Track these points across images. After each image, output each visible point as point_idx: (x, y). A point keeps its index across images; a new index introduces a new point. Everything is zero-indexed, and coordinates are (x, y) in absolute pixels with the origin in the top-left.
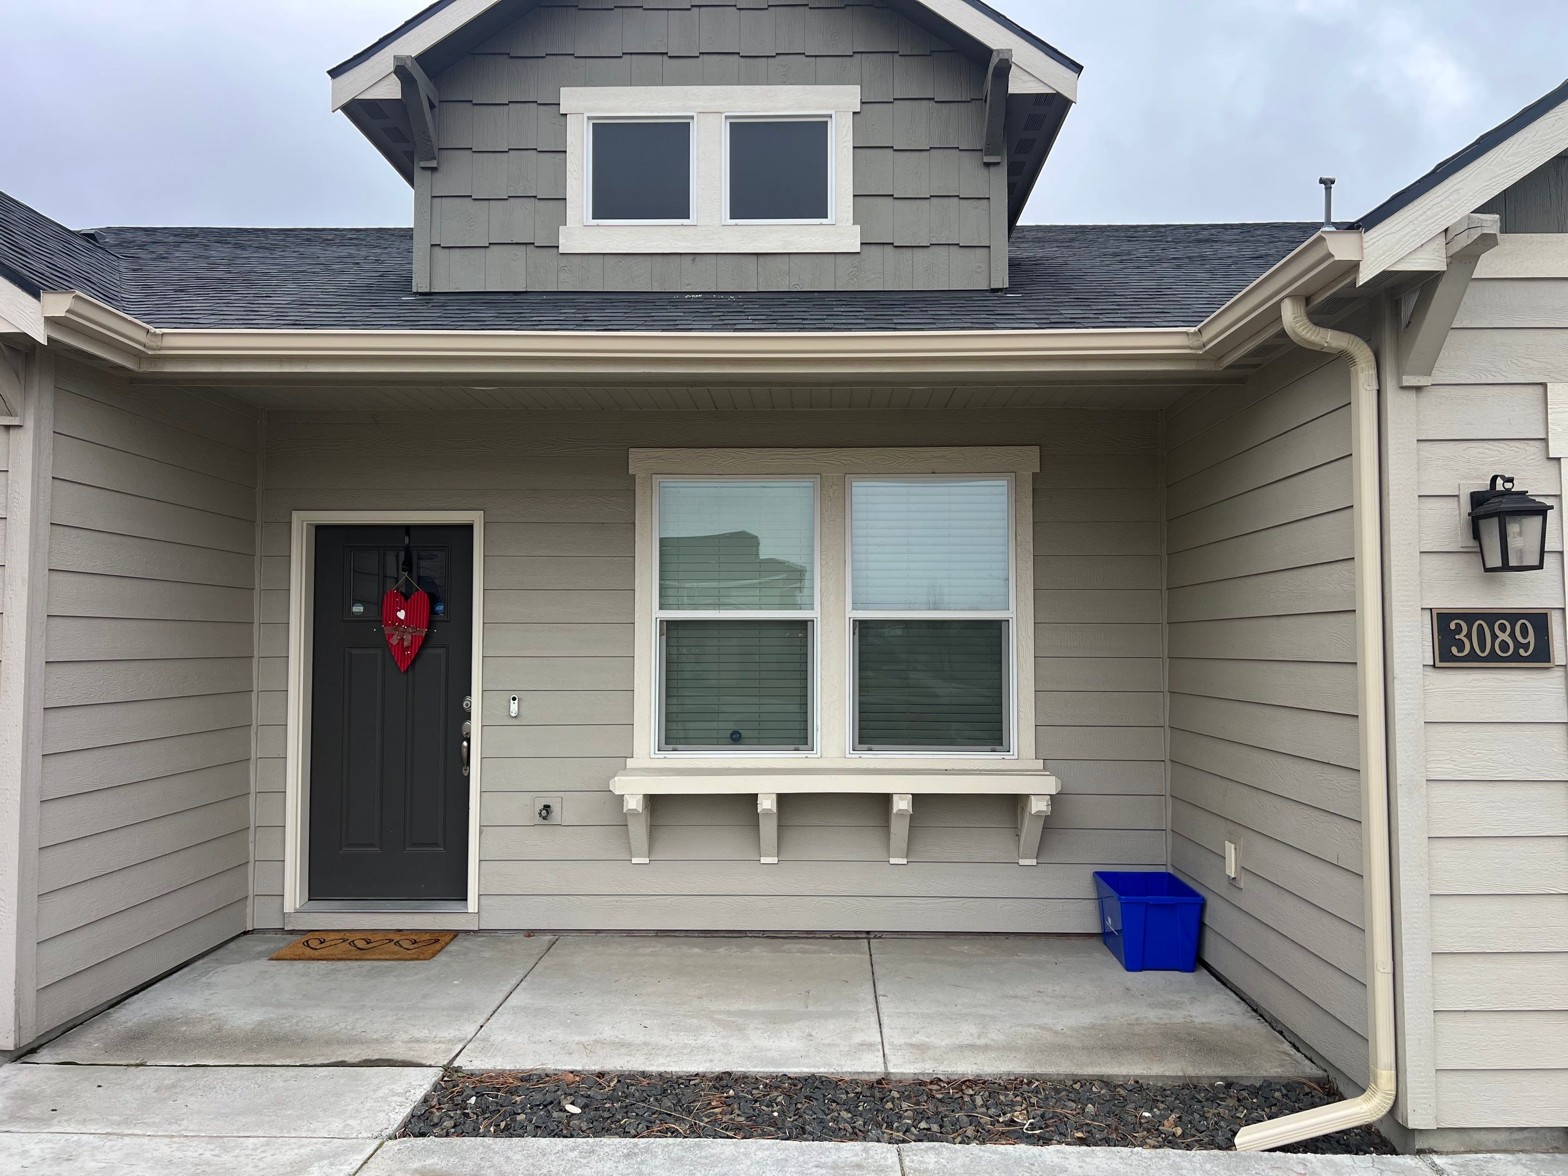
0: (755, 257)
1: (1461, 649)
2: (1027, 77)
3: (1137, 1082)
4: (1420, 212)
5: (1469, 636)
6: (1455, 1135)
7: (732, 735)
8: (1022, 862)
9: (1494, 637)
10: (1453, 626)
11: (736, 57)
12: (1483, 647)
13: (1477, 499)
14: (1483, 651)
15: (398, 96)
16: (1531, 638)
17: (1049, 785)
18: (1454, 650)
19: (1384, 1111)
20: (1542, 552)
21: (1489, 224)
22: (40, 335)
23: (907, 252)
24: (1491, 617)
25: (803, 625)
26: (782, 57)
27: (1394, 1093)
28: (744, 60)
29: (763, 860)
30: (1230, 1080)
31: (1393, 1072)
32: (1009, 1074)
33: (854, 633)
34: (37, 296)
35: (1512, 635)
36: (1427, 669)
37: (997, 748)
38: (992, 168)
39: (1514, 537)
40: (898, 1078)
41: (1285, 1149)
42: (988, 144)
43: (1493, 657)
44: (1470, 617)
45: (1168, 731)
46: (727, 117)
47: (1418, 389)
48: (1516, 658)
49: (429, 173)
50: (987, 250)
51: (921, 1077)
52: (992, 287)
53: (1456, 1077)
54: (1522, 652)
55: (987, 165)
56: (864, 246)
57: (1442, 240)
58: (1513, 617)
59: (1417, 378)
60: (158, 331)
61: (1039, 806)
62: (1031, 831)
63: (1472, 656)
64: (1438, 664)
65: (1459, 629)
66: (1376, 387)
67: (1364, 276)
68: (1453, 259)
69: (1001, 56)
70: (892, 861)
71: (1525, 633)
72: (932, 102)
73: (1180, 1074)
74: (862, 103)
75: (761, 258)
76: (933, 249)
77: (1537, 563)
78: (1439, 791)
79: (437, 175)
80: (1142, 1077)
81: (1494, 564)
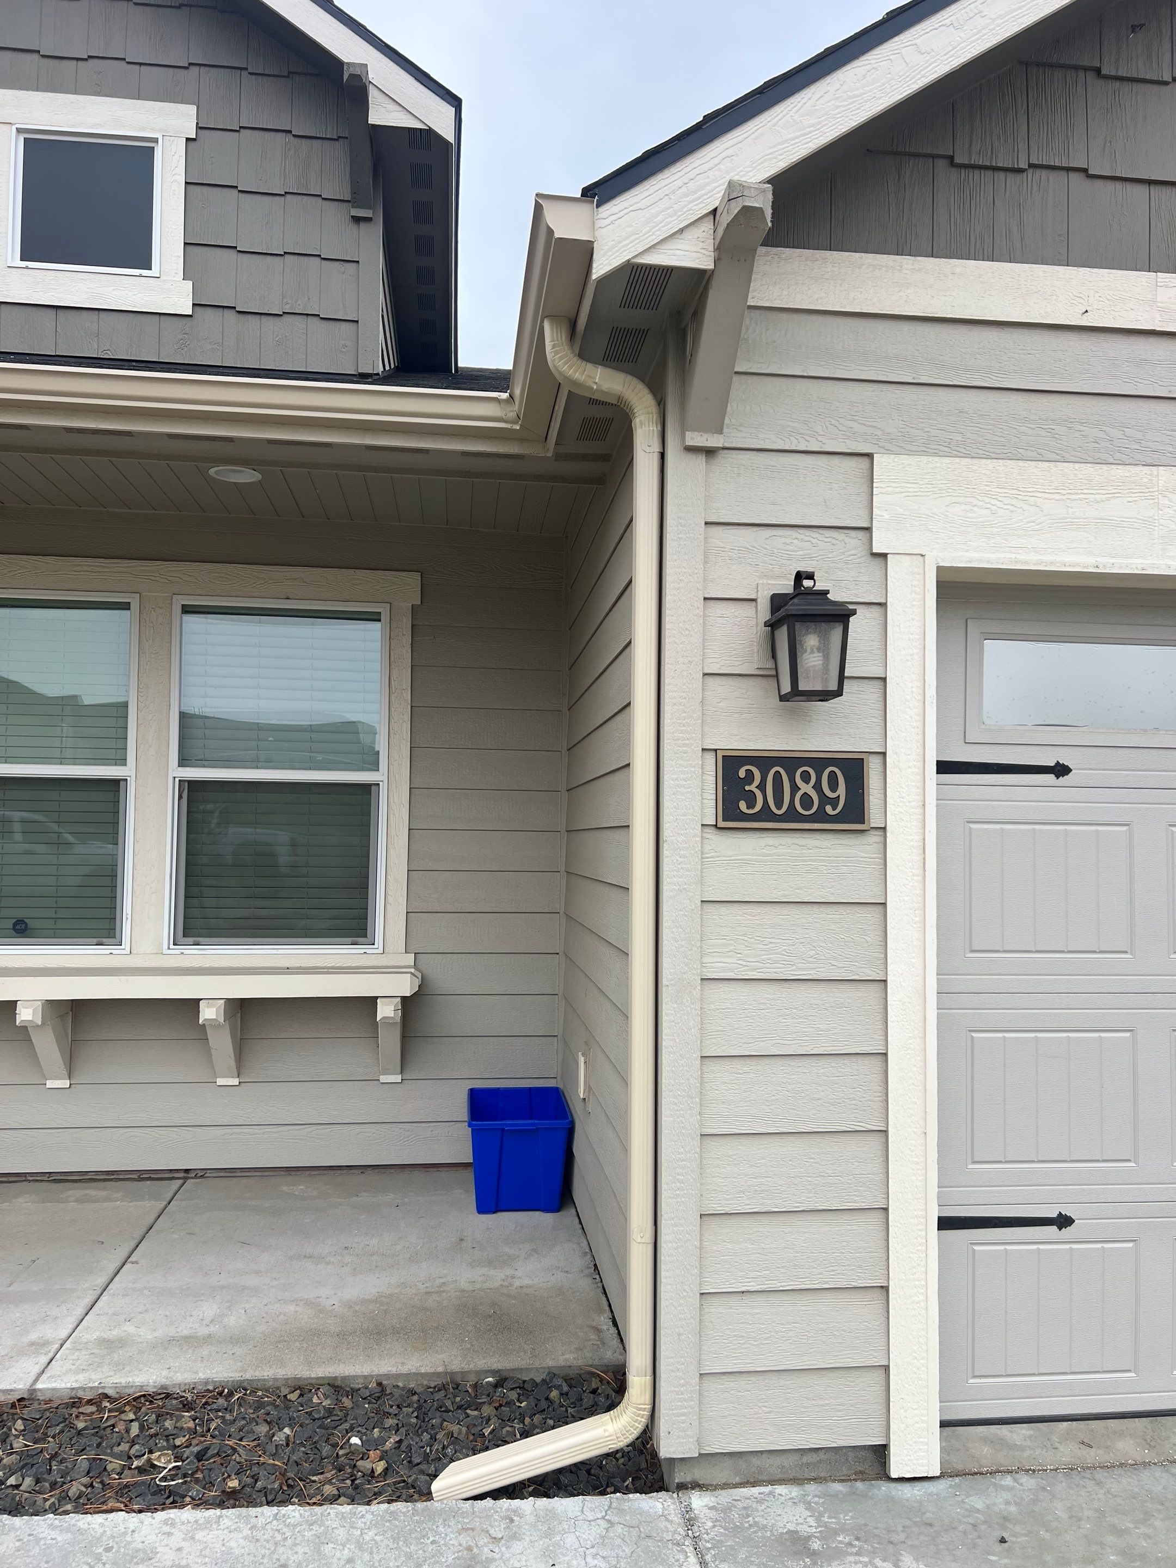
0: (53, 312)
1: (751, 805)
5: (762, 787)
7: (15, 925)
8: (384, 1079)
9: (794, 788)
10: (742, 774)
11: (36, 56)
12: (779, 803)
13: (778, 601)
14: (779, 808)
16: (842, 790)
18: (743, 805)
19: (635, 1433)
20: (842, 671)
21: (753, 193)
23: (253, 321)
24: (791, 762)
25: (115, 785)
26: (95, 61)
27: (649, 1407)
28: (46, 61)
29: (50, 1084)
30: (505, 1374)
31: (649, 1379)
33: (180, 797)
35: (818, 787)
36: (707, 830)
37: (360, 940)
38: (362, 225)
39: (812, 652)
40: (47, 1397)
42: (353, 193)
43: (792, 815)
44: (764, 762)
45: (564, 919)
46: (19, 131)
47: (710, 452)
48: (821, 816)
50: (355, 324)
51: (80, 1394)
52: (360, 371)
53: (728, 1383)
54: (829, 809)
55: (357, 220)
56: (197, 308)
57: (708, 226)
58: (819, 763)
59: (705, 436)
61: (386, 1011)
62: (390, 1041)
63: (766, 814)
64: (721, 824)
65: (750, 776)
66: (657, 448)
67: (602, 266)
68: (722, 250)
69: (352, 71)
70: (220, 1081)
71: (834, 786)
72: (289, 135)
74: (199, 128)
75: (60, 313)
76: (287, 318)
77: (833, 686)
78: (719, 993)
81: (786, 688)
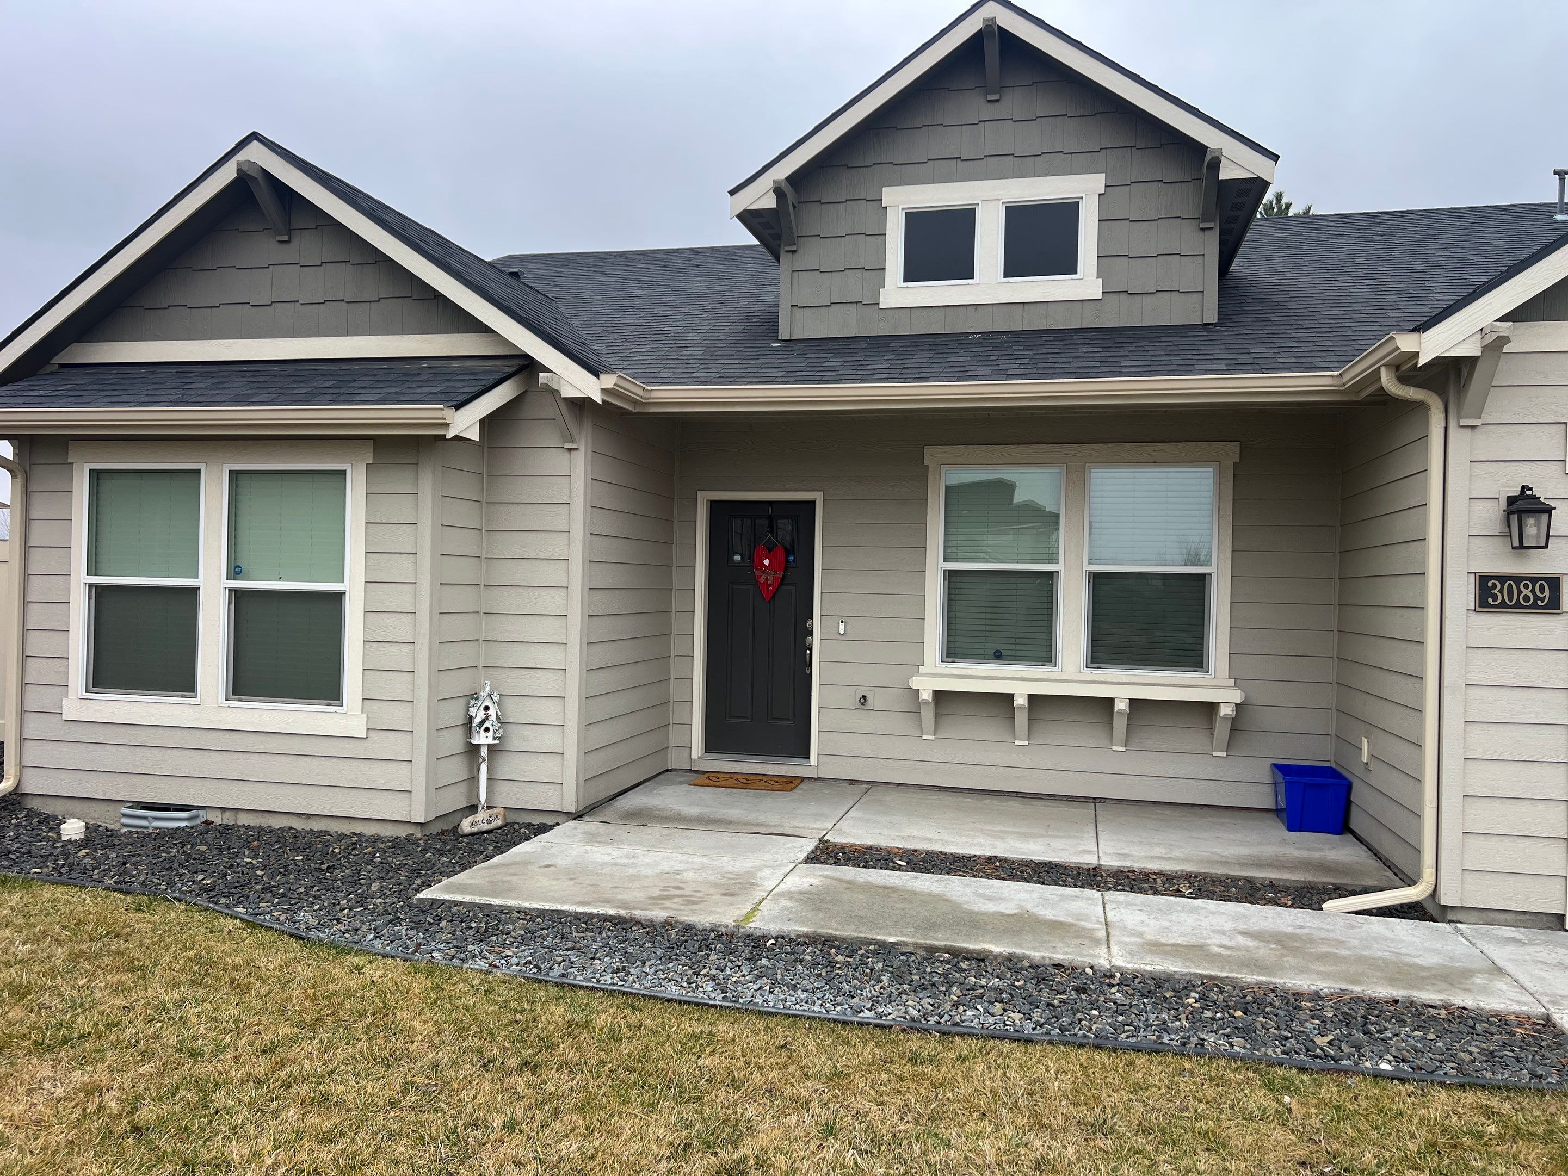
0: (1022, 305)
1: (1495, 600)
2: (1234, 166)
3: (1271, 882)
4: (1463, 319)
5: (1501, 591)
6: (1476, 913)
7: (995, 653)
8: (1215, 754)
9: (1520, 592)
10: (1490, 584)
11: (1011, 157)
12: (1511, 599)
13: (1511, 500)
14: (1511, 601)
15: (774, 206)
16: (1547, 593)
17: (1236, 696)
18: (1490, 600)
19: (1427, 894)
20: (1548, 536)
21: (1504, 329)
22: (598, 398)
23: (1138, 298)
24: (1518, 579)
25: (1051, 575)
26: (1045, 155)
27: (1434, 883)
28: (1017, 159)
29: (1017, 743)
31: (1434, 870)
32: (1182, 871)
33: (1089, 582)
34: (597, 376)
35: (1533, 591)
36: (1470, 612)
37: (1199, 669)
38: (1207, 232)
39: (1531, 527)
40: (1107, 868)
41: (1357, 913)
42: (1203, 214)
43: (1518, 605)
44: (1502, 579)
45: (1336, 660)
46: (1003, 203)
47: (1473, 427)
48: (1535, 606)
49: (790, 254)
50: (1201, 294)
51: (1122, 869)
52: (1205, 322)
53: (1477, 875)
54: (1539, 602)
55: (1203, 229)
56: (1105, 294)
57: (1479, 335)
58: (1534, 579)
59: (1471, 420)
60: (649, 388)
61: (1226, 711)
62: (1222, 731)
63: (1503, 605)
64: (1478, 609)
65: (1494, 586)
66: (1443, 425)
67: (1422, 361)
68: (1485, 349)
69: (1213, 155)
70: (1114, 748)
71: (1542, 590)
72: (1161, 183)
73: (1303, 879)
74: (1106, 186)
75: (1026, 306)
76: (1159, 295)
77: (1543, 544)
78: (1475, 693)
79: (796, 255)
80: (1275, 879)
81: (1516, 544)
